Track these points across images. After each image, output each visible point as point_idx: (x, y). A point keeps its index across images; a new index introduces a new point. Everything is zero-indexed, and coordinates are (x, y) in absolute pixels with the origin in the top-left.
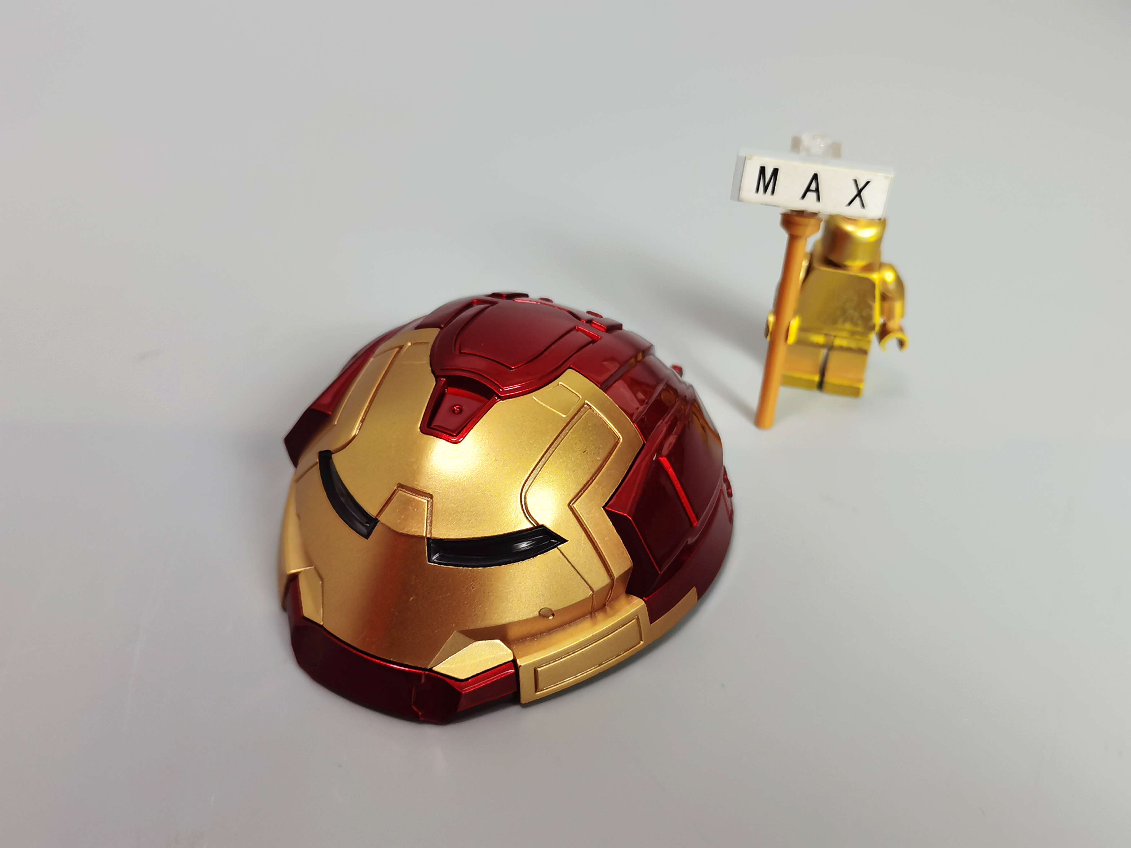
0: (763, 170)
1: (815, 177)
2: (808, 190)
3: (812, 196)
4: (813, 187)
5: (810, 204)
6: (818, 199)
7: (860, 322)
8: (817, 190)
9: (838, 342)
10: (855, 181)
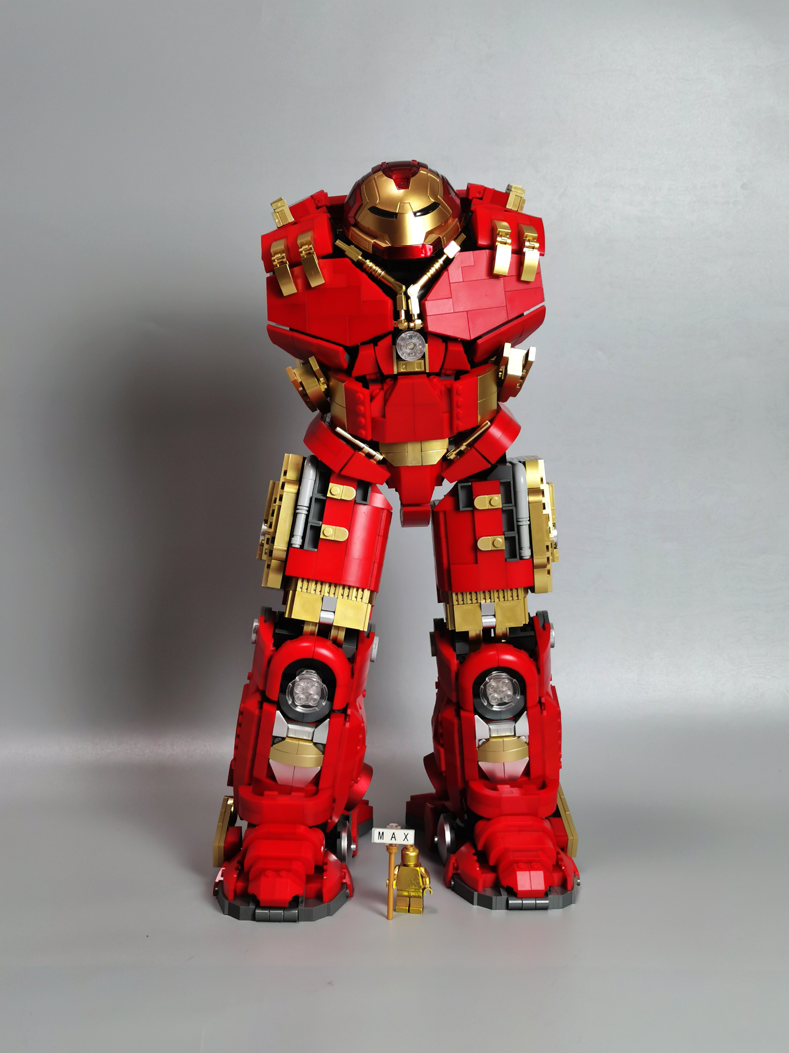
0: (379, 833)
1: (394, 834)
2: (392, 837)
3: (393, 839)
4: (394, 836)
5: (393, 842)
6: (395, 840)
7: (417, 885)
8: (395, 837)
9: (412, 894)
10: (404, 834)
